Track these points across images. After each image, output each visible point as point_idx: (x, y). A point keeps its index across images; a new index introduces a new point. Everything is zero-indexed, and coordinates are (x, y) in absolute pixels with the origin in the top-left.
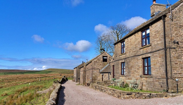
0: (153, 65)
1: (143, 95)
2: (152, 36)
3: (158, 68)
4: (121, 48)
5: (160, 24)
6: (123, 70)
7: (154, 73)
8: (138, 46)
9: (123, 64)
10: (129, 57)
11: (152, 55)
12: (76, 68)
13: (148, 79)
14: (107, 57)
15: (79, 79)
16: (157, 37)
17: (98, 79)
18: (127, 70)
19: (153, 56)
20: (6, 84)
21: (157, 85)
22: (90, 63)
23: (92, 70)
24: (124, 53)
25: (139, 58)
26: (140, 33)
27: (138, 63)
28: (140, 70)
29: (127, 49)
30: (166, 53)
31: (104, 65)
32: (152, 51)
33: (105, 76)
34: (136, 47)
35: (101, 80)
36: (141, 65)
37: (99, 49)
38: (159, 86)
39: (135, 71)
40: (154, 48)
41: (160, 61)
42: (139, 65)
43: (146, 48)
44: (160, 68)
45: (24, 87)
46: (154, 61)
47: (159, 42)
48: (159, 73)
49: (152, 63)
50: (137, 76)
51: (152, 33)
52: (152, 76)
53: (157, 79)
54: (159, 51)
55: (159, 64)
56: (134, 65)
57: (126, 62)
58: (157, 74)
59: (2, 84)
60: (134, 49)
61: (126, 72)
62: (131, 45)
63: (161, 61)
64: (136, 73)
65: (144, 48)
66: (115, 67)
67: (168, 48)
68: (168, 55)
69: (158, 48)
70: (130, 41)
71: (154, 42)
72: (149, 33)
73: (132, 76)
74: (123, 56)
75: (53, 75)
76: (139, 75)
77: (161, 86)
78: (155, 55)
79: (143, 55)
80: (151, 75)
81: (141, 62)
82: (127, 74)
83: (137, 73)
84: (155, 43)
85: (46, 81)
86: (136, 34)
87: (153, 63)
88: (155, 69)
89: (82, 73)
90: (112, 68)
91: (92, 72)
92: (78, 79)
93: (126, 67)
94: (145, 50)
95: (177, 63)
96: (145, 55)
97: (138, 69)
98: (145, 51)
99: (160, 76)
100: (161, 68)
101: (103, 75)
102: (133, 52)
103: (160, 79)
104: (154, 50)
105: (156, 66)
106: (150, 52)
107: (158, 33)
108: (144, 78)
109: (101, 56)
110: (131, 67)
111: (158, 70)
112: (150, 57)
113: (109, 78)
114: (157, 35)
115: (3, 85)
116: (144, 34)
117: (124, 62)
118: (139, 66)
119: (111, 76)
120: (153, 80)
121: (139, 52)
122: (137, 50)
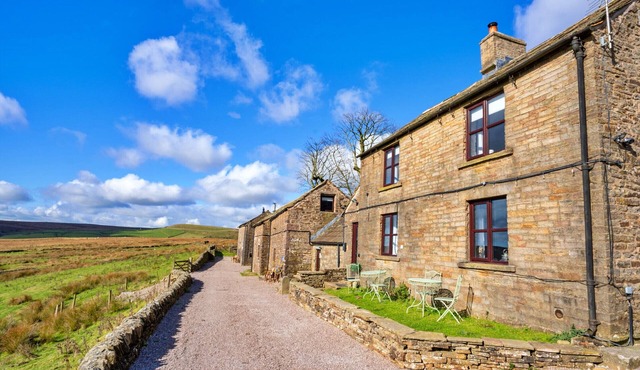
0: (517, 226)
1: (501, 355)
2: (517, 119)
3: (546, 239)
4: (386, 169)
5: (560, 71)
6: (387, 239)
7: (522, 259)
8: (451, 157)
9: (388, 220)
10: (414, 195)
11: (513, 191)
12: (244, 225)
13: (490, 277)
14: (333, 196)
15: (251, 256)
16: (540, 120)
17: (305, 262)
18: (403, 240)
19: (518, 195)
20: (50, 263)
21: (533, 304)
22: (281, 213)
23: (288, 235)
24: (393, 183)
25: (456, 202)
26: (460, 113)
27: (449, 218)
28: (459, 244)
29: (407, 169)
30: (587, 182)
31: (325, 220)
32: (514, 176)
33: (327, 253)
34: (442, 164)
35: (314, 264)
36: (462, 224)
37: (310, 177)
38: (547, 307)
39: (439, 245)
40: (526, 163)
41: (556, 211)
42: (453, 225)
43: (487, 164)
44: (554, 242)
45: (88, 278)
46: (525, 210)
47: (550, 141)
48: (549, 260)
49: (516, 220)
50: (446, 264)
51: (519, 108)
52: (511, 267)
53: (536, 281)
54: (552, 175)
55: (551, 225)
56: (434, 226)
57: (404, 214)
58: (540, 261)
59: (38, 264)
60: (434, 171)
61: (402, 247)
62: (423, 156)
63: (560, 213)
64: (440, 253)
65: (477, 164)
66: (360, 230)
67: (596, 162)
68: (598, 189)
69: (543, 164)
70: (421, 144)
71: (525, 142)
72: (503, 111)
73: (423, 262)
74: (391, 194)
75: (188, 240)
76: (452, 261)
77: (558, 312)
78: (529, 189)
79: (472, 191)
80: (506, 263)
81: (464, 214)
82: (404, 254)
83: (446, 254)
84: (531, 146)
85: (162, 258)
86: (447, 118)
87: (521, 220)
88: (530, 241)
89: (258, 241)
90: (349, 231)
91: (289, 239)
92: (248, 257)
93: (401, 230)
94: (481, 172)
95: (627, 224)
96: (483, 189)
97: (449, 239)
98: (482, 175)
99: (553, 272)
100: (556, 238)
101: (319, 251)
102: (431, 179)
103: (552, 281)
104: (526, 170)
105: (532, 232)
106: (503, 178)
107: (546, 107)
108: (477, 274)
109: (316, 194)
110: (422, 231)
111: (547, 246)
112: (504, 197)
113: (339, 262)
114: (543, 113)
115: (39, 267)
116: (477, 115)
117: (396, 213)
118: (456, 228)
119: (346, 255)
120: (518, 282)
121: (458, 180)
122: (447, 173)
